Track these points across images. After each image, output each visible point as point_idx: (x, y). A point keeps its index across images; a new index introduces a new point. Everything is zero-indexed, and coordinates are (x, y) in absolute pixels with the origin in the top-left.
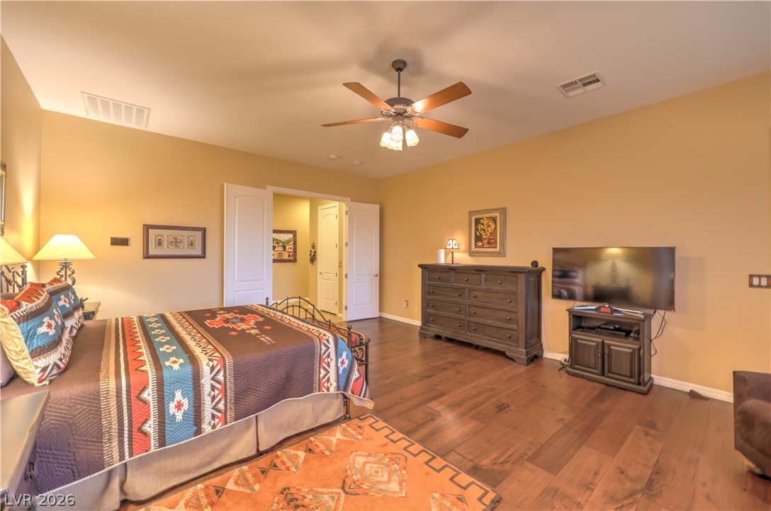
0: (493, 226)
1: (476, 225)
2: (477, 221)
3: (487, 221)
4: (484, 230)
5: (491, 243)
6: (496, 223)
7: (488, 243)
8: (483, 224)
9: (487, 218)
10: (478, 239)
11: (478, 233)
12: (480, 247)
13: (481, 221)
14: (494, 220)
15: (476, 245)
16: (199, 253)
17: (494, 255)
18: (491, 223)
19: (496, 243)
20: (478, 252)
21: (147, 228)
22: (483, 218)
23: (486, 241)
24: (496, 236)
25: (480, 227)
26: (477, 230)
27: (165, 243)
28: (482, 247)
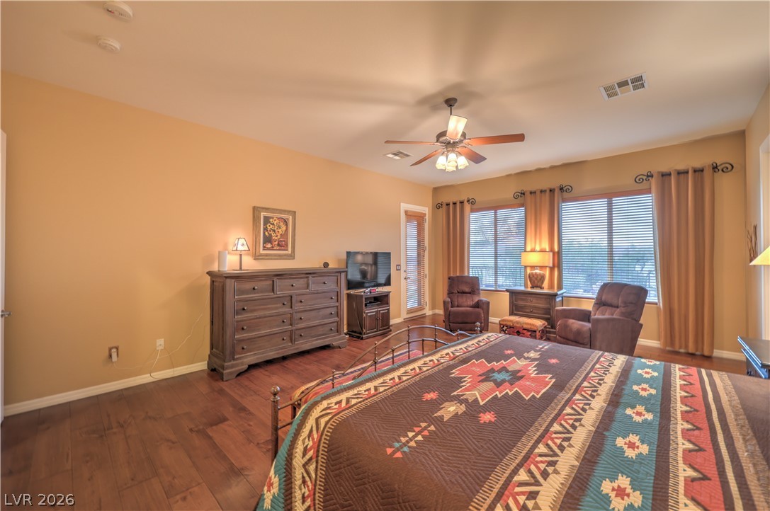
0: (284, 228)
1: (265, 224)
2: (267, 220)
3: (277, 221)
4: (274, 231)
5: (282, 245)
6: (287, 225)
7: (279, 245)
8: (273, 224)
9: (278, 219)
10: (268, 240)
11: (266, 233)
12: (268, 249)
13: (271, 220)
14: (286, 222)
15: (264, 247)
17: (285, 257)
18: (281, 224)
19: (287, 245)
20: (267, 255)
22: (273, 218)
23: (277, 243)
24: (287, 238)
25: (269, 227)
26: (265, 229)
28: (272, 249)
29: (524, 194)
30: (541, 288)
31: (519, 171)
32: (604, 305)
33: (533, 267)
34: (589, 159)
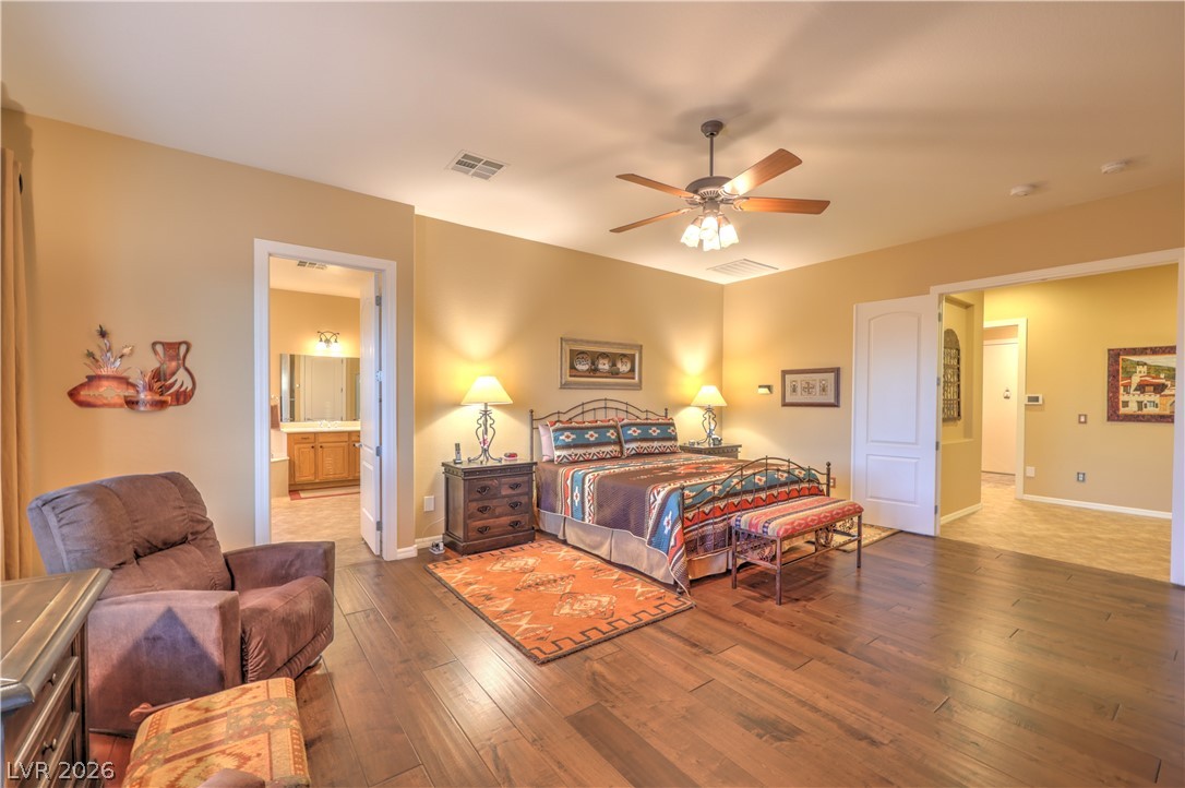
16: (832, 401)
21: (784, 373)
27: (799, 389)
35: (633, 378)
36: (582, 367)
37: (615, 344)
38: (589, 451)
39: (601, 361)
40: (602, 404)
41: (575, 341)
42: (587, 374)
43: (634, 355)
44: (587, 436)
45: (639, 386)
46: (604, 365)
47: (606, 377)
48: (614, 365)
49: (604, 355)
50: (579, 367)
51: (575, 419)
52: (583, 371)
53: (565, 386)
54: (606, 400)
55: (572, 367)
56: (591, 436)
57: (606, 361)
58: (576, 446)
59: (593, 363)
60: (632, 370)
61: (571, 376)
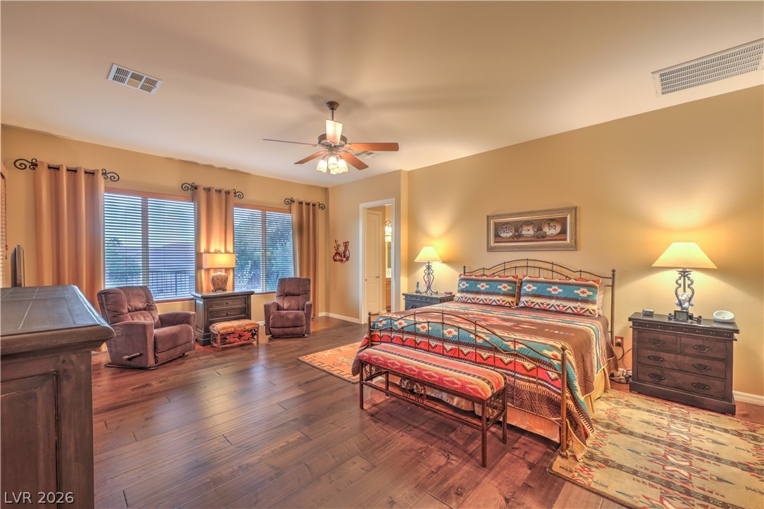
29: (196, 188)
30: (225, 290)
31: (182, 159)
32: (287, 296)
33: (216, 269)
34: (253, 174)
35: (566, 240)
36: (506, 234)
37: (540, 211)
38: (478, 296)
39: (525, 228)
40: (524, 264)
41: (500, 216)
42: (511, 239)
43: (565, 219)
44: (478, 286)
45: (574, 246)
46: (528, 231)
47: (531, 241)
48: (540, 229)
49: (527, 223)
50: (503, 235)
51: (474, 274)
52: (507, 238)
53: (490, 249)
54: (527, 260)
55: (497, 235)
56: (482, 286)
57: (530, 228)
58: (467, 292)
59: (516, 230)
60: (563, 232)
61: (495, 242)
